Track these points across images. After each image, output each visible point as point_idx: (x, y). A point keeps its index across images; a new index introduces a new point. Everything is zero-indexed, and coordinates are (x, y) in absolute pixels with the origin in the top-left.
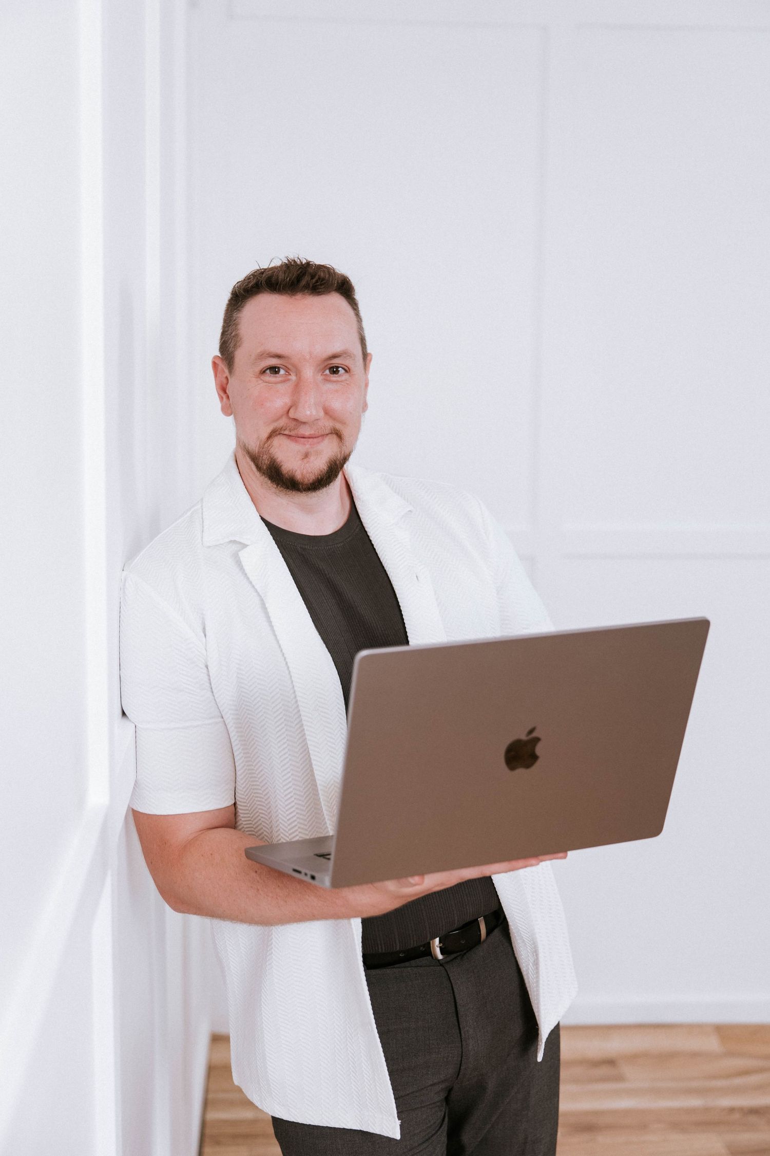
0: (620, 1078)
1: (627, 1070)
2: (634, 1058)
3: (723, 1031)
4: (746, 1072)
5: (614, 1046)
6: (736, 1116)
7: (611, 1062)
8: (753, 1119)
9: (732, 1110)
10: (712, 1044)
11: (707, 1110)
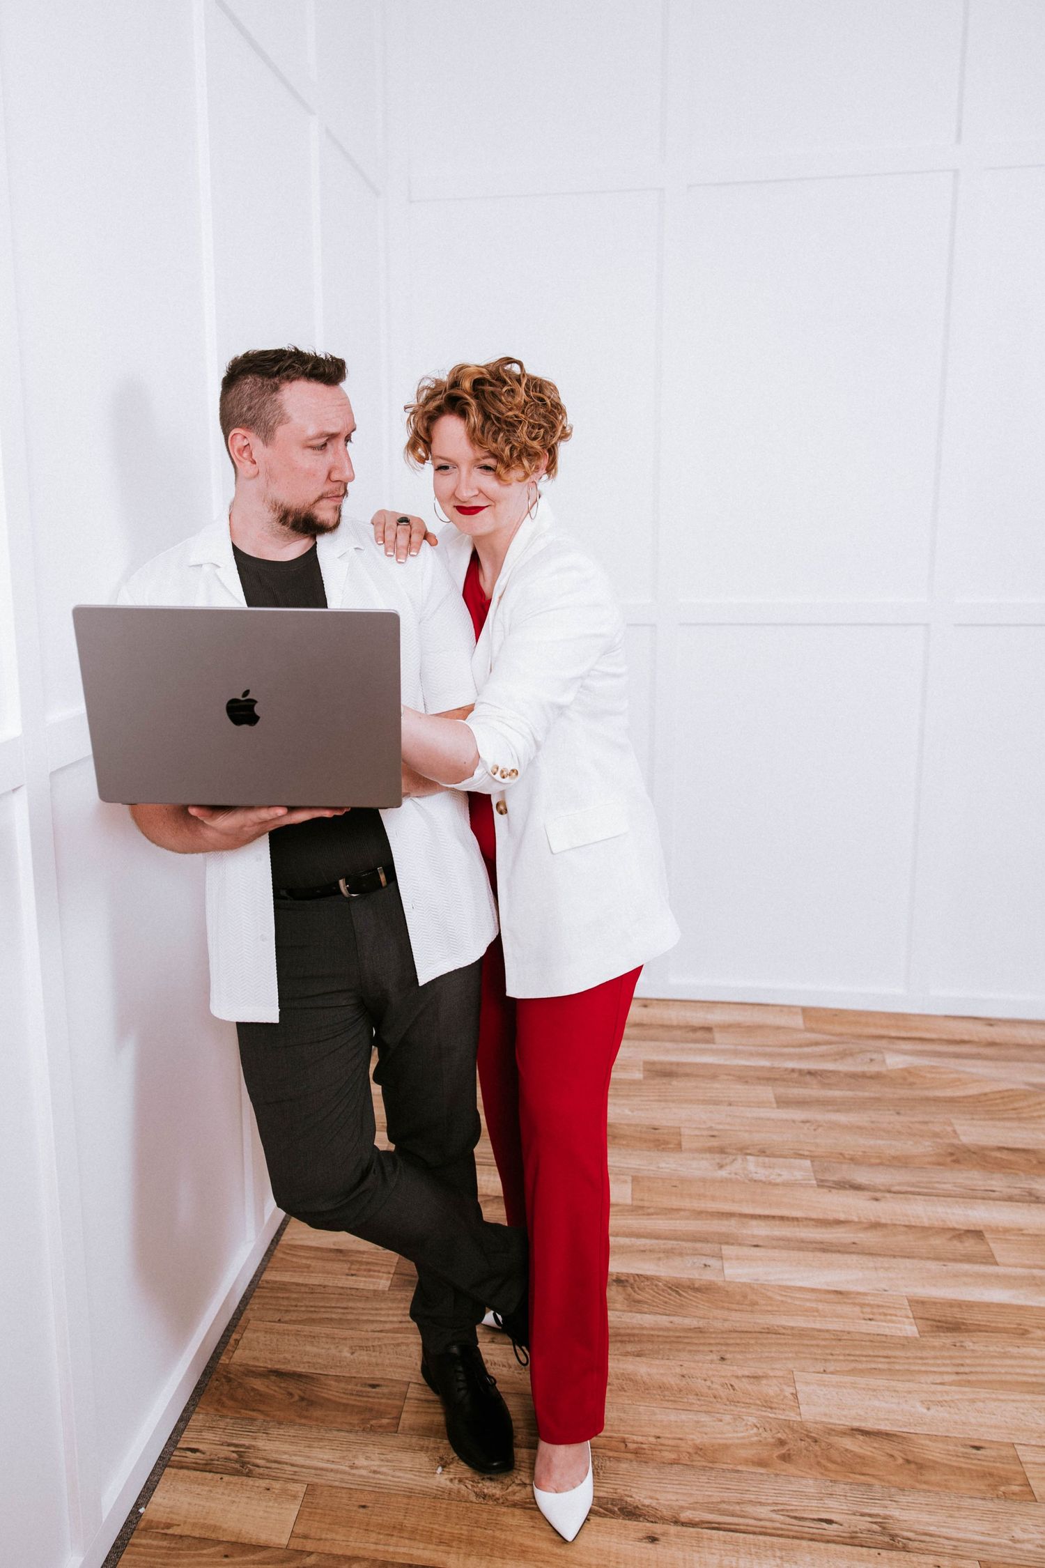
0: (712, 1041)
1: (717, 1036)
2: (727, 1027)
3: (806, 1011)
4: (817, 1044)
5: (715, 1017)
6: (795, 1075)
7: (708, 1029)
8: (808, 1078)
9: (793, 1070)
10: (798, 1021)
11: (772, 1069)
